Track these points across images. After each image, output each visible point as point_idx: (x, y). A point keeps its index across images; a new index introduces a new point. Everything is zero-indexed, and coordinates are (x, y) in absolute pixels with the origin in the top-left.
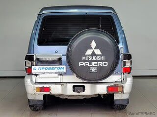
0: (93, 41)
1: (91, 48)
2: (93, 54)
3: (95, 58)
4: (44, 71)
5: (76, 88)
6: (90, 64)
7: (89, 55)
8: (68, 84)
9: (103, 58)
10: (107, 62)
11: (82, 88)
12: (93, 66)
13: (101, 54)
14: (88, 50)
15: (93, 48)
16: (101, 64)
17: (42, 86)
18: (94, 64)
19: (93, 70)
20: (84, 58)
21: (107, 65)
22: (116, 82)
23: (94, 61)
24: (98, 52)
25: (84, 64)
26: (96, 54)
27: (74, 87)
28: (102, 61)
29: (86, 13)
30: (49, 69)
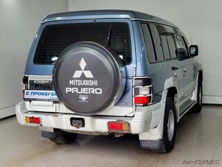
0: (83, 59)
1: (80, 69)
2: (83, 77)
3: (86, 83)
4: (36, 96)
5: (73, 121)
6: (80, 91)
7: (78, 79)
8: (65, 115)
9: (96, 83)
10: (101, 89)
11: (81, 121)
12: (83, 94)
13: (92, 77)
14: (77, 72)
15: (83, 68)
16: (93, 92)
17: (31, 115)
18: (84, 90)
19: (84, 98)
20: (71, 82)
21: (101, 93)
22: (126, 116)
23: (84, 87)
24: (89, 74)
25: (72, 90)
26: (87, 77)
27: (72, 119)
28: (94, 87)
29: (95, 20)
30: (42, 94)
